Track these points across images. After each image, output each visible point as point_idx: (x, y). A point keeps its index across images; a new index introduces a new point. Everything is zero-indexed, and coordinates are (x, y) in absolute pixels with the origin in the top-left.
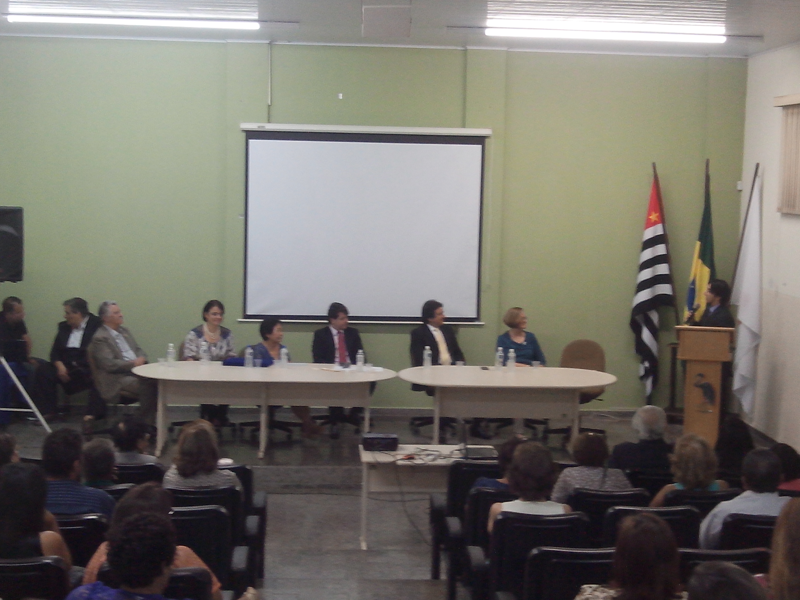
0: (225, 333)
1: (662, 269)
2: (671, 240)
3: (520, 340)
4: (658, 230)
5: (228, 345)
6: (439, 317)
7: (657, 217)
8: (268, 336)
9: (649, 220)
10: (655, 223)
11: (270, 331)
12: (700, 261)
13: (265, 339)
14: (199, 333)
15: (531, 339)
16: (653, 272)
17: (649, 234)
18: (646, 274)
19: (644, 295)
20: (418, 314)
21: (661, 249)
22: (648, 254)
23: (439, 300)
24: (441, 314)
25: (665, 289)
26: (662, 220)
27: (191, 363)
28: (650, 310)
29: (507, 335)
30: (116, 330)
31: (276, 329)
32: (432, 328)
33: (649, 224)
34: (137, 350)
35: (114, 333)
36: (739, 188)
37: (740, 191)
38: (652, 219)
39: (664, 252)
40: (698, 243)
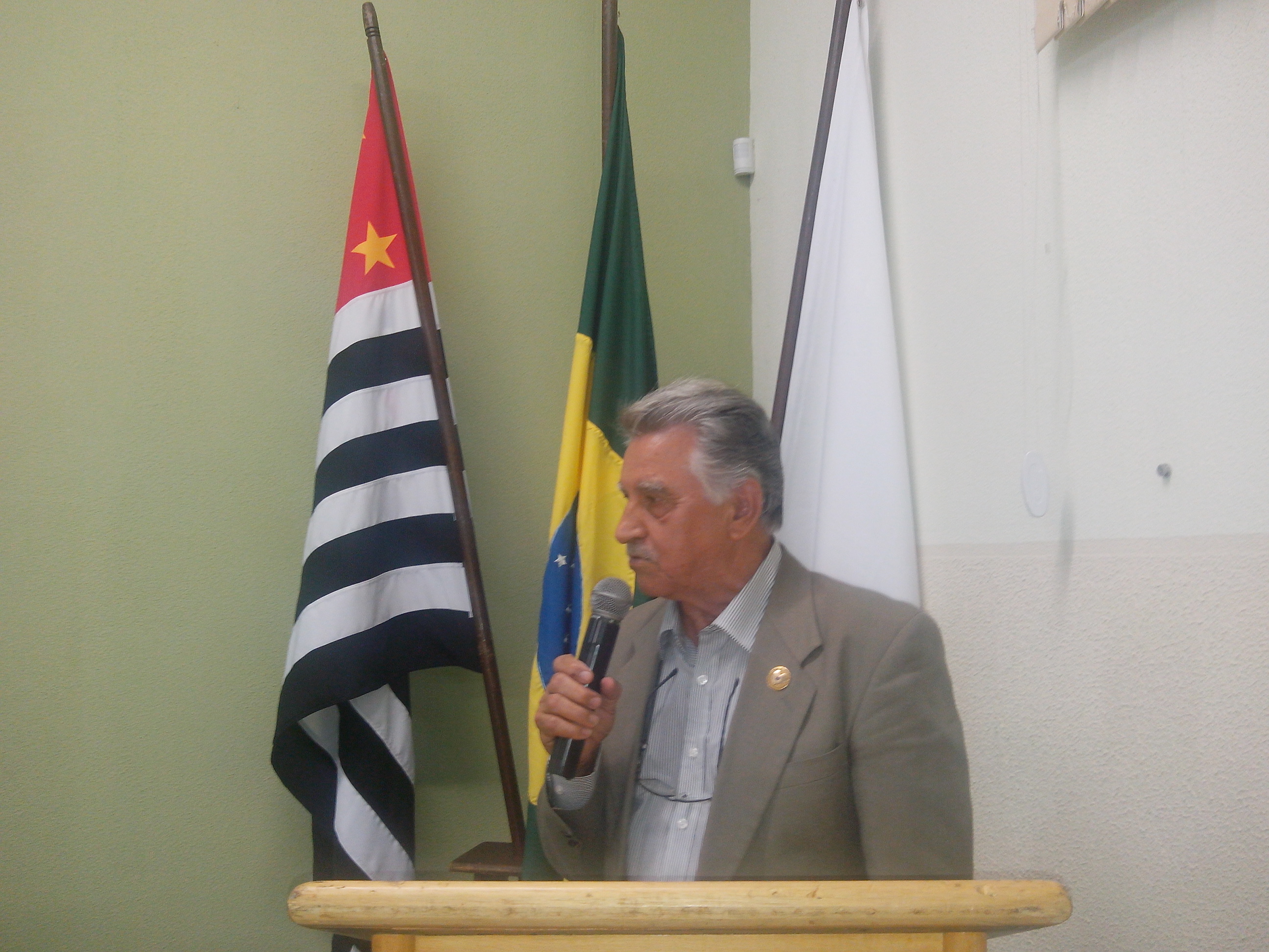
1: (422, 491)
4: (395, 309)
7: (390, 251)
9: (353, 262)
10: (383, 279)
21: (409, 401)
25: (436, 587)
28: (368, 688)
36: (742, 165)
37: (746, 179)
38: (362, 257)
39: (428, 413)
40: (583, 342)
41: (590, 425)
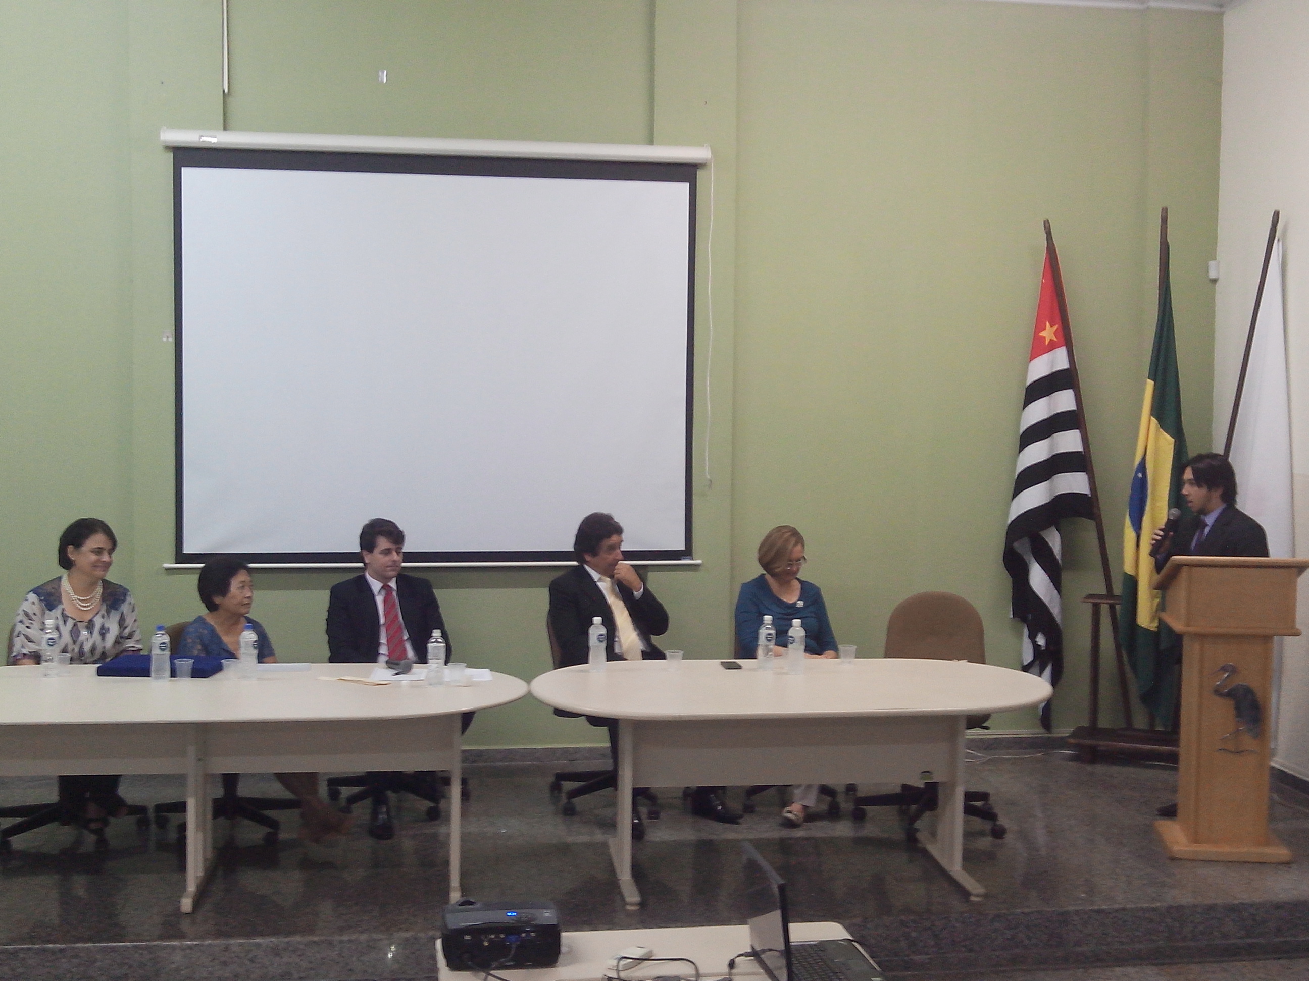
0: (114, 597)
1: (1069, 441)
3: (791, 597)
4: (1058, 360)
6: (607, 551)
7: (1055, 333)
8: (217, 600)
9: (1038, 340)
10: (1052, 346)
12: (1155, 421)
14: (49, 597)
16: (1051, 447)
17: (1040, 368)
18: (1037, 452)
19: (1034, 496)
21: (1064, 401)
22: (1039, 411)
25: (1075, 482)
26: (1066, 339)
28: (1046, 527)
29: (759, 585)
31: (235, 584)
33: (1039, 348)
36: (1212, 275)
37: (1214, 281)
38: (1044, 337)
39: (1072, 407)
40: (1150, 384)
41: (1153, 419)
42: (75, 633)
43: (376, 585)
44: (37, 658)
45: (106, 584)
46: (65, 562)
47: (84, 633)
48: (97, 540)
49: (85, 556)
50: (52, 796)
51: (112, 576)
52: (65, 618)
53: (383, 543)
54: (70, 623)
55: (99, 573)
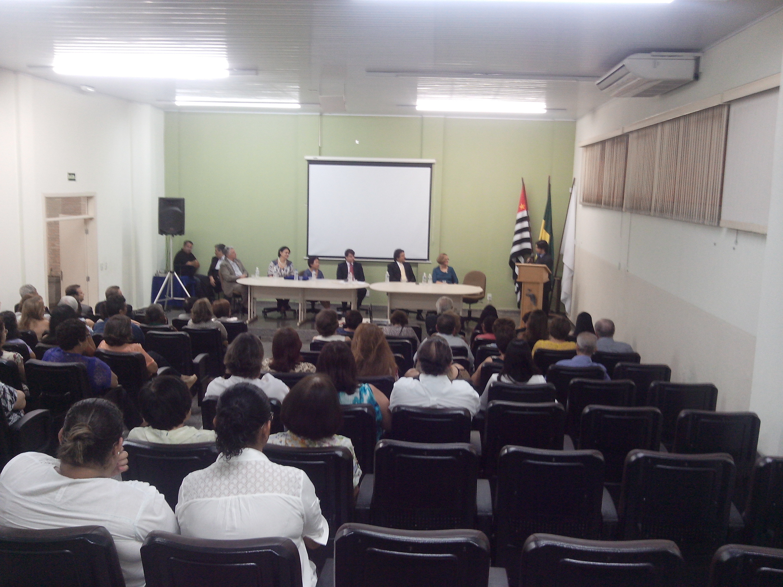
0: (289, 263)
1: (526, 235)
2: (531, 218)
3: (445, 270)
4: (524, 214)
5: (290, 270)
6: (401, 258)
7: (524, 206)
8: (311, 265)
10: (523, 210)
11: (313, 263)
12: (544, 230)
13: (310, 266)
14: (275, 263)
15: (451, 270)
16: (522, 236)
17: (520, 215)
18: (518, 237)
19: (516, 248)
20: (392, 256)
21: (526, 224)
22: (519, 227)
23: (402, 249)
24: (404, 255)
25: (527, 245)
26: (527, 208)
27: (271, 278)
29: (438, 268)
30: (233, 261)
31: (316, 262)
32: (398, 263)
33: (520, 210)
34: (243, 270)
35: (231, 262)
38: (521, 207)
39: (528, 226)
40: (543, 221)
42: (280, 271)
43: (348, 264)
44: (272, 275)
45: (287, 260)
46: (279, 255)
47: (282, 271)
48: (286, 250)
49: (283, 254)
50: (276, 306)
51: (289, 259)
52: (278, 267)
53: (350, 254)
54: (279, 268)
55: (286, 258)
